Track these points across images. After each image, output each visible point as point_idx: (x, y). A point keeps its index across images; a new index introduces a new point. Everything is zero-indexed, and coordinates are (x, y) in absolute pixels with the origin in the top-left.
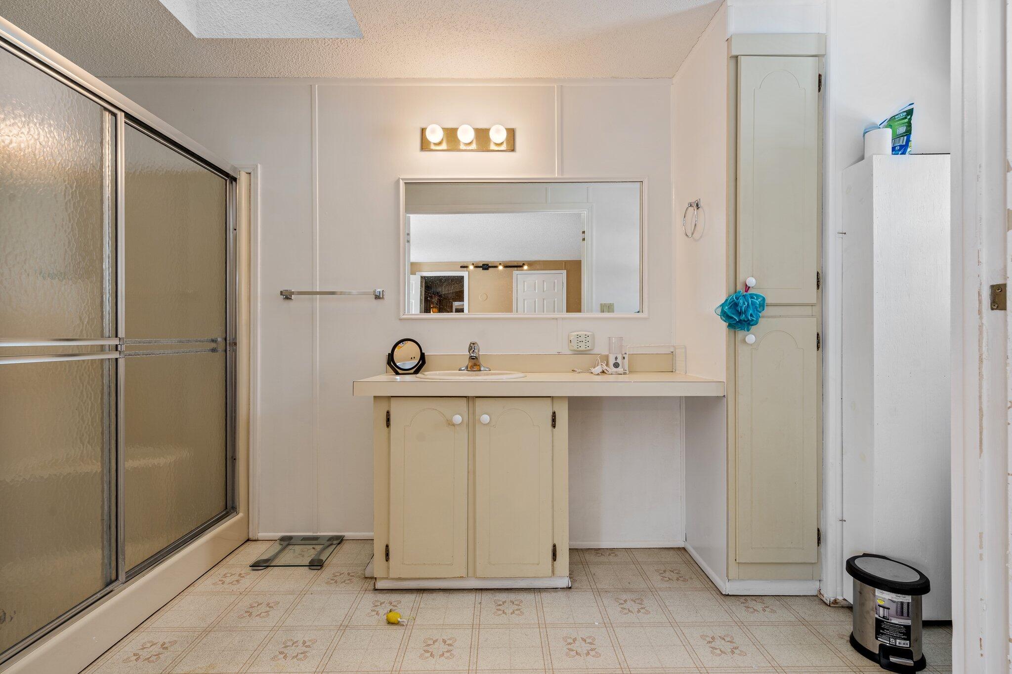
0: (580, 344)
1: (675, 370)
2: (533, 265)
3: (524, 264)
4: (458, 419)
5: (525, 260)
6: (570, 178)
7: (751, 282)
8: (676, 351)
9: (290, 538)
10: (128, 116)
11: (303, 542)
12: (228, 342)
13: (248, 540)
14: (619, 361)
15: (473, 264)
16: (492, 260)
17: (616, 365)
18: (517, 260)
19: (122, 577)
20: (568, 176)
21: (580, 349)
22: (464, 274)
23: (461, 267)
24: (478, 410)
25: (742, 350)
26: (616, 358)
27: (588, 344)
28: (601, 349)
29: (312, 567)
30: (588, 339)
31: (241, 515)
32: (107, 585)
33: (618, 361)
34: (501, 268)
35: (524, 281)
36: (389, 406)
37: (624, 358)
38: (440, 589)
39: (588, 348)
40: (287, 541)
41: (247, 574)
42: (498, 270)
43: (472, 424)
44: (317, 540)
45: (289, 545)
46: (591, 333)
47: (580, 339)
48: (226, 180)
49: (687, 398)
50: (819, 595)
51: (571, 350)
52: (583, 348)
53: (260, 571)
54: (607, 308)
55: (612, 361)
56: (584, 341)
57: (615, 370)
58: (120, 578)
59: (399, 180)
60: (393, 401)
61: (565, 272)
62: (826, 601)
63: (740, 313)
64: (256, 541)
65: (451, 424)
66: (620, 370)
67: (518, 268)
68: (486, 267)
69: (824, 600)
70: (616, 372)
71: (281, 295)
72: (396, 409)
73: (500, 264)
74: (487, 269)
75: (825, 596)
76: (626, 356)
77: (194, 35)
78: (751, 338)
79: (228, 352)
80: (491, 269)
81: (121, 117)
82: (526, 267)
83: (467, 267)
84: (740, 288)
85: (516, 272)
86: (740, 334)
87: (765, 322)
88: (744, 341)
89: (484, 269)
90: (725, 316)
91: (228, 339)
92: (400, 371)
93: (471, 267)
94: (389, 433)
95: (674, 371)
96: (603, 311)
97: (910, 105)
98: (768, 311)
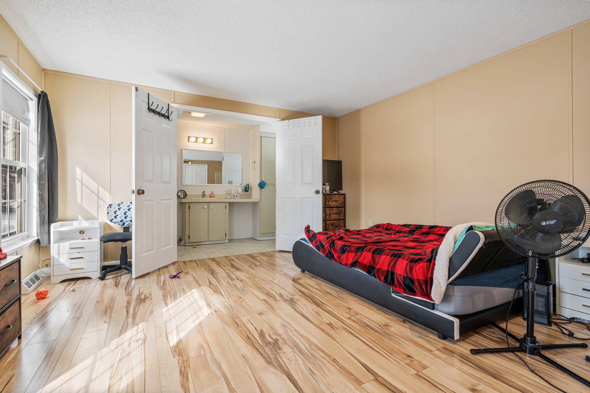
1: (250, 198)
2: (192, 161)
4: (206, 207)
7: (264, 180)
8: (250, 193)
17: (236, 197)
20: (225, 151)
21: (228, 193)
24: (210, 205)
25: (262, 193)
28: (233, 193)
36: (190, 205)
37: (238, 195)
38: (201, 245)
39: (230, 193)
43: (209, 208)
49: (252, 202)
54: (230, 183)
55: (235, 196)
56: (229, 191)
59: (182, 149)
60: (191, 203)
61: (207, 165)
63: (261, 186)
65: (204, 208)
72: (191, 205)
78: (264, 190)
82: (190, 163)
84: (262, 180)
86: (262, 189)
87: (266, 188)
88: (262, 191)
90: (259, 186)
92: (180, 198)
94: (190, 210)
96: (229, 184)
98: (266, 185)
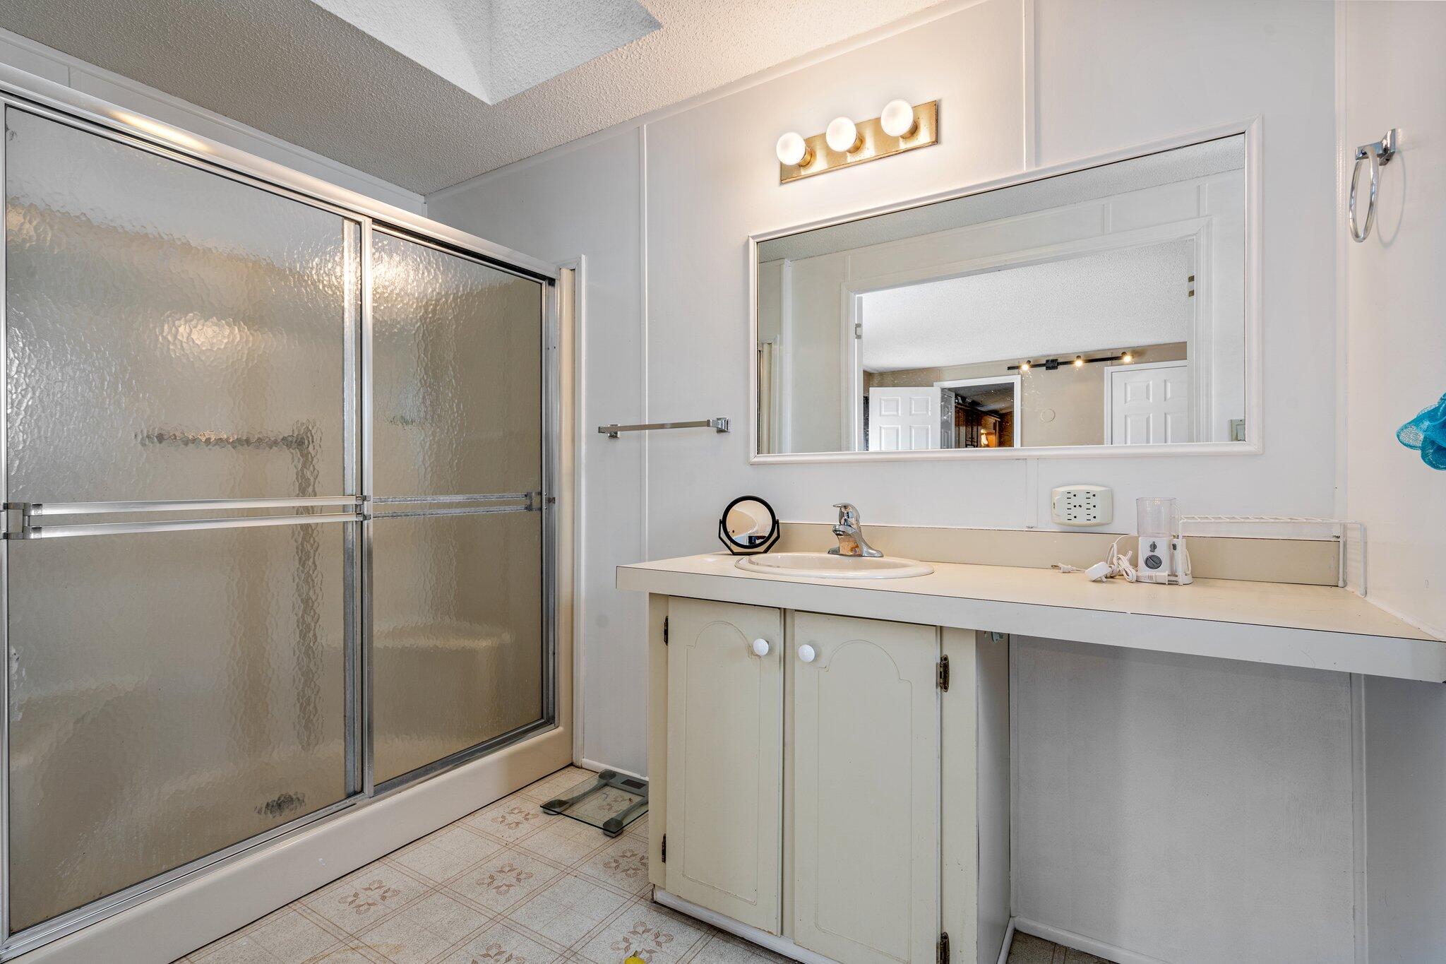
0: (1074, 512)
1: (1345, 581)
2: (1140, 353)
3: (1124, 353)
4: (762, 646)
5: (1127, 345)
6: (1058, 167)
8: (1349, 534)
9: (612, 775)
10: (376, 221)
11: (625, 787)
12: (544, 497)
13: (572, 764)
14: (1162, 552)
15: (1029, 362)
16: (1061, 351)
17: (1154, 563)
18: (1111, 347)
19: (368, 789)
20: (1051, 163)
21: (1074, 521)
22: (1015, 379)
23: (1009, 368)
24: (798, 634)
26: (1154, 547)
27: (1093, 512)
28: (1125, 522)
29: (606, 832)
30: (1093, 501)
31: (560, 729)
32: (349, 796)
33: (1157, 553)
34: (1079, 363)
35: (1126, 384)
36: (668, 610)
37: (1174, 547)
38: (743, 938)
39: (1093, 521)
40: (607, 778)
41: (535, 816)
42: (1074, 368)
43: (790, 658)
44: (639, 788)
45: (606, 785)
46: (1103, 489)
47: (1074, 501)
48: (541, 284)
51: (1059, 524)
52: (1081, 520)
53: (550, 816)
55: (1144, 553)
56: (1085, 506)
57: (1153, 572)
58: (366, 790)
59: (748, 240)
60: (672, 602)
64: (579, 768)
66: (1162, 573)
67: (1114, 361)
68: (1052, 364)
70: (1151, 577)
71: (599, 432)
72: (676, 617)
73: (1078, 357)
74: (1054, 368)
76: (1180, 543)
77: (486, 102)
79: (544, 511)
80: (1061, 368)
81: (368, 225)
82: (1127, 359)
83: (1017, 367)
85: (1108, 368)
89: (1048, 368)
91: (544, 493)
92: (736, 549)
93: (1025, 367)
94: (667, 654)
95: (1341, 583)
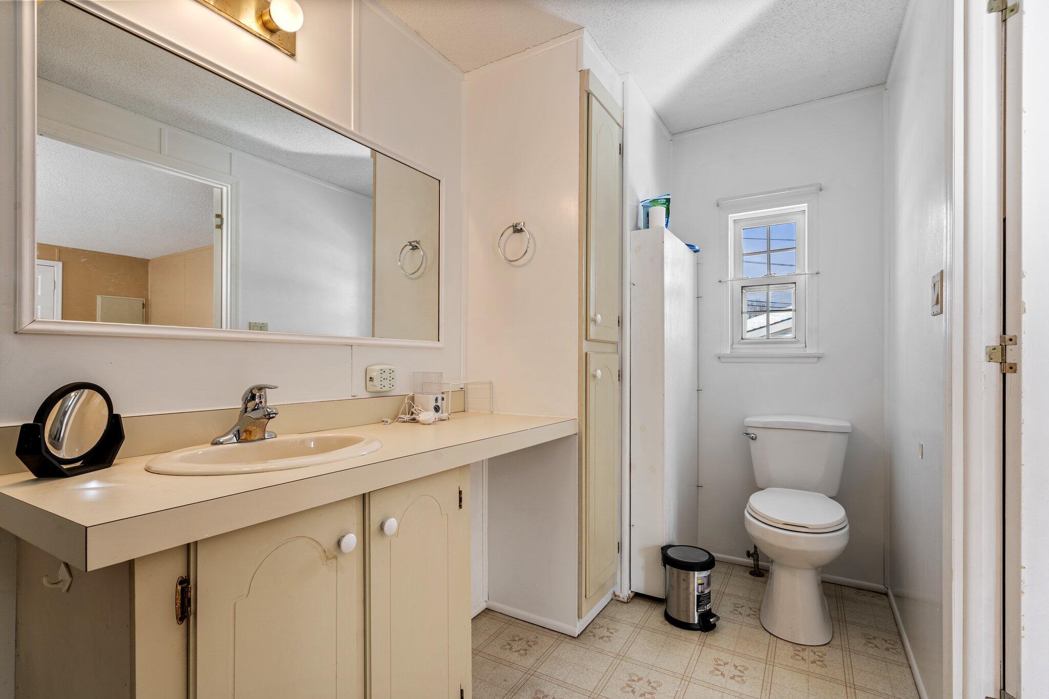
0: (383, 382)
1: (467, 408)
4: (349, 542)
7: (599, 318)
21: (384, 389)
24: (374, 512)
25: (592, 385)
26: (436, 400)
27: (392, 382)
30: (392, 375)
33: (438, 404)
37: (443, 399)
39: (392, 388)
47: (384, 376)
50: (614, 598)
51: (372, 392)
52: (387, 388)
56: (388, 379)
57: (437, 414)
62: (623, 600)
69: (621, 599)
75: (621, 596)
78: (599, 373)
97: (668, 195)
